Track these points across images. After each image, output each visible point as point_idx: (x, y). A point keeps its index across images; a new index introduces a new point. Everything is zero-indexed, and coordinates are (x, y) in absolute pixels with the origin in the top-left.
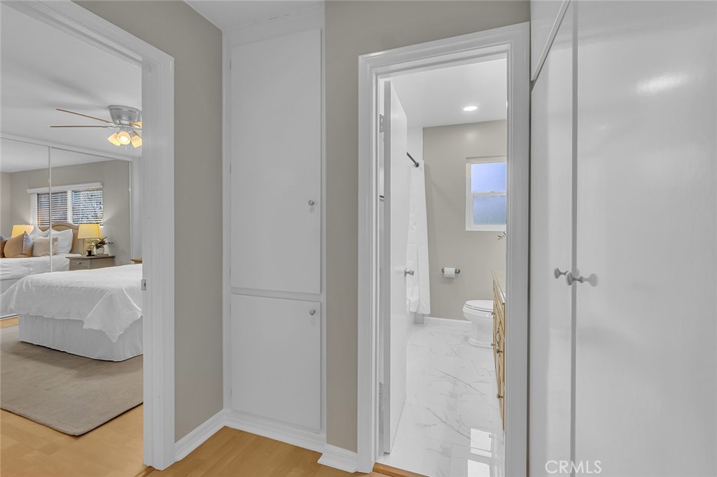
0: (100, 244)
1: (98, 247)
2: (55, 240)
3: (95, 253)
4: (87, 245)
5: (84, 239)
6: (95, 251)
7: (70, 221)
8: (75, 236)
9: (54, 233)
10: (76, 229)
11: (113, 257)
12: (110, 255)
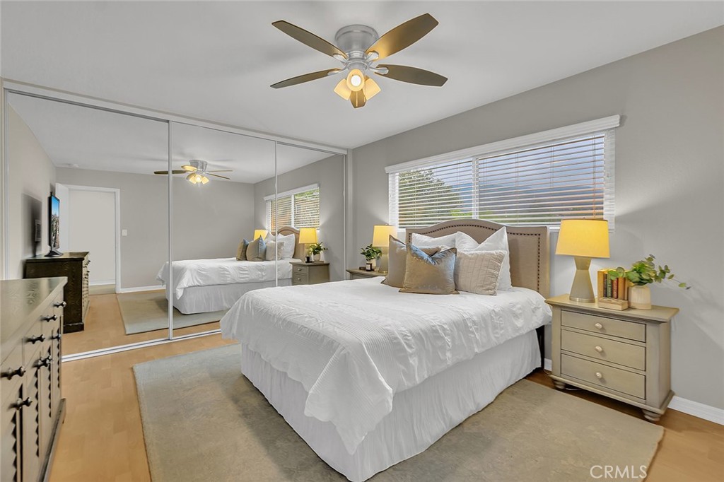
0: (317, 250)
1: (315, 253)
2: (281, 244)
3: (313, 260)
4: (306, 250)
5: (303, 244)
6: (313, 258)
7: (293, 226)
8: (297, 240)
9: (281, 236)
10: (297, 233)
11: (328, 265)
12: (325, 262)
